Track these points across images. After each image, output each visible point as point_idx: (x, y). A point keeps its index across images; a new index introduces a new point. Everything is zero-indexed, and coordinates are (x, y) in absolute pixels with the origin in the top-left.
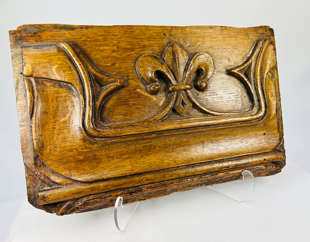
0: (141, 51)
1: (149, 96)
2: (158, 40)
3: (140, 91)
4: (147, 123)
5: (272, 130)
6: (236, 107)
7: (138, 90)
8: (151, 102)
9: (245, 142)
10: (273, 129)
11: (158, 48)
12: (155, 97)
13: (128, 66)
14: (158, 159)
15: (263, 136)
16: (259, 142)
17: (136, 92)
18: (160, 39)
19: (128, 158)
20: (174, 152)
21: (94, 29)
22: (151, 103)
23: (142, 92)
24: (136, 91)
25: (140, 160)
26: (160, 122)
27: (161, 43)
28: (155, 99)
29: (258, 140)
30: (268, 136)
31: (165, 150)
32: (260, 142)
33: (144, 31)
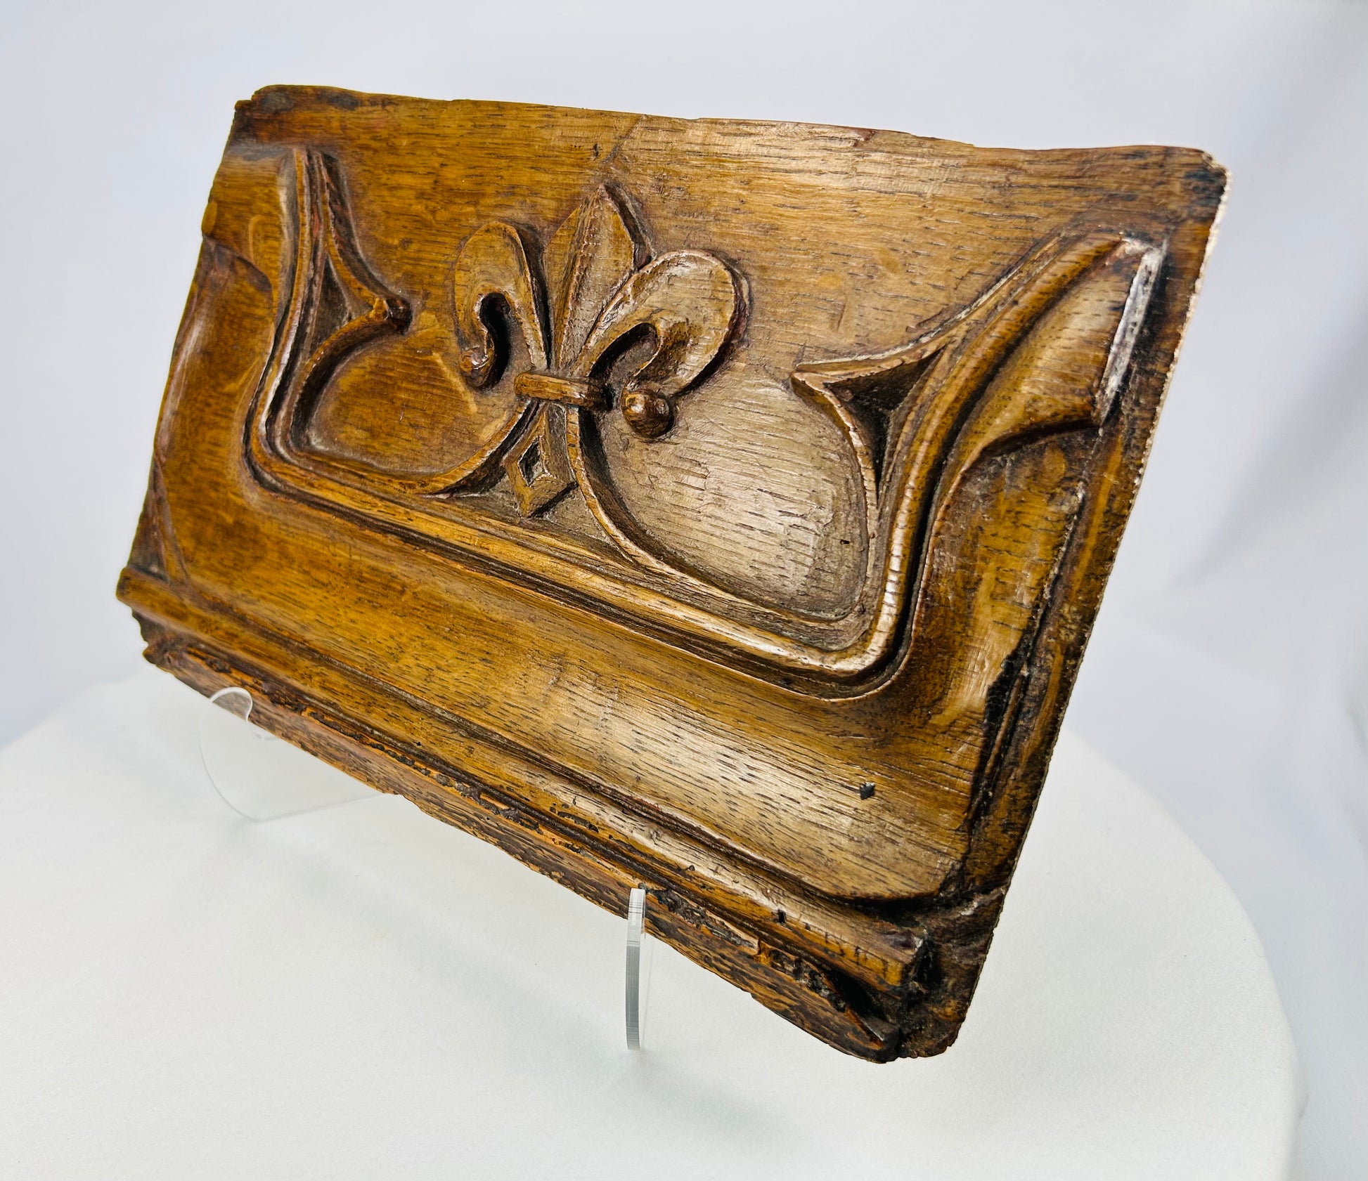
0: (496, 206)
1: (461, 388)
2: (565, 169)
3: (440, 361)
4: (398, 487)
5: (923, 796)
6: (771, 573)
7: (437, 357)
8: (458, 414)
9: (744, 771)
10: (931, 794)
11: (553, 204)
12: (478, 403)
13: (440, 257)
14: (392, 637)
15: (856, 802)
16: (815, 818)
17: (428, 362)
18: (573, 166)
19: (323, 584)
20: (451, 645)
21: (402, 107)
22: (456, 418)
23: (445, 369)
24: (429, 358)
25: (348, 610)
26: (438, 500)
27: (570, 185)
28: (473, 408)
29: (814, 802)
30: (887, 817)
31: (430, 618)
32: (824, 821)
33: (534, 126)
